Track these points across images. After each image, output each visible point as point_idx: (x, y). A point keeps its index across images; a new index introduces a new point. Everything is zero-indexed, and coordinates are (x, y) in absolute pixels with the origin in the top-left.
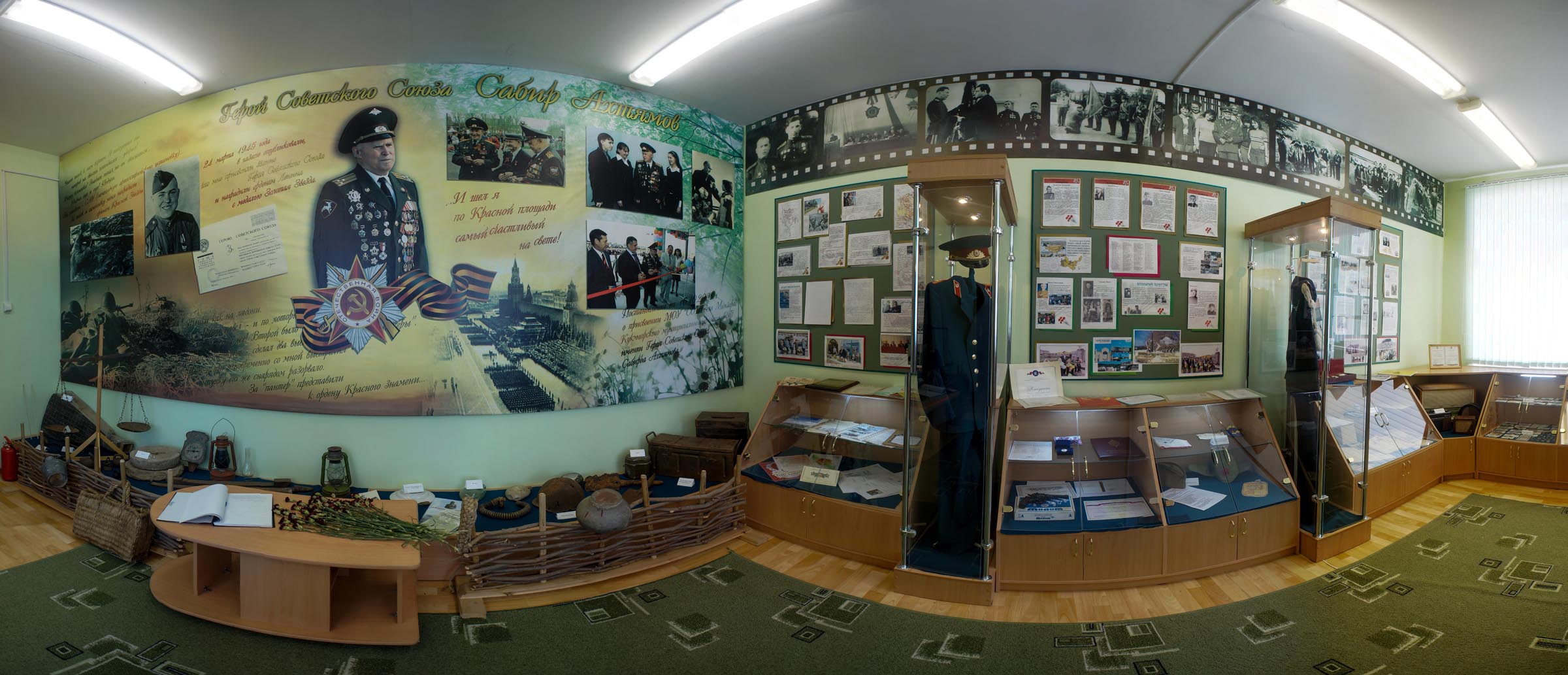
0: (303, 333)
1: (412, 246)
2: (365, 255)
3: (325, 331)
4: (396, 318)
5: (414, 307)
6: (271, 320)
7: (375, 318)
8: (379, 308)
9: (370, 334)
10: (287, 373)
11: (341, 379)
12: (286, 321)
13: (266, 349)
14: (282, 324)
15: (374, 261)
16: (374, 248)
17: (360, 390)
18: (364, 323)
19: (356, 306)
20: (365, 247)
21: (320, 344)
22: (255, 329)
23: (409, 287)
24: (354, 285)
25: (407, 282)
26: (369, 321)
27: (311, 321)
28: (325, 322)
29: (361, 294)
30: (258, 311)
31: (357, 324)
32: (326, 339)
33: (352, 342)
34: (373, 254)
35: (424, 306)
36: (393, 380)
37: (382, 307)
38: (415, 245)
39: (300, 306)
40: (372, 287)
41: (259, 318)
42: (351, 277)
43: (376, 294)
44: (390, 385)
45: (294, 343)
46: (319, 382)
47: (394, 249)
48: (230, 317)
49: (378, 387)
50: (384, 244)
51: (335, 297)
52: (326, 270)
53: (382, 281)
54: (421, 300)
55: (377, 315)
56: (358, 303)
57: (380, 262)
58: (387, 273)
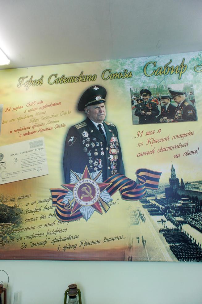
0: (56, 209)
1: (116, 160)
2: (91, 166)
3: (68, 208)
4: (108, 200)
5: (117, 194)
6: (37, 202)
7: (96, 200)
8: (99, 195)
9: (94, 209)
10: (45, 234)
11: (77, 237)
12: (46, 203)
13: (33, 220)
14: (44, 204)
15: (96, 169)
16: (96, 162)
17: (88, 244)
18: (90, 203)
19: (86, 194)
20: (91, 161)
21: (66, 215)
22: (27, 207)
23: (114, 183)
24: (85, 182)
25: (113, 180)
26: (93, 202)
27: (61, 202)
28: (69, 203)
29: (89, 187)
30: (30, 196)
31: (87, 204)
32: (69, 213)
33: (83, 214)
34: (95, 165)
35: (123, 193)
36: (108, 237)
37: (100, 194)
38: (117, 160)
39: (55, 194)
40: (95, 183)
41: (30, 200)
42: (83, 178)
43: (97, 187)
44: (106, 240)
45: (51, 215)
46: (65, 239)
47: (106, 162)
48: (13, 200)
49: (98, 242)
50: (101, 160)
51: (75, 189)
52: (70, 174)
53: (100, 180)
54: (121, 190)
55: (97, 198)
56: (87, 192)
57: (99, 169)
58: (103, 176)
